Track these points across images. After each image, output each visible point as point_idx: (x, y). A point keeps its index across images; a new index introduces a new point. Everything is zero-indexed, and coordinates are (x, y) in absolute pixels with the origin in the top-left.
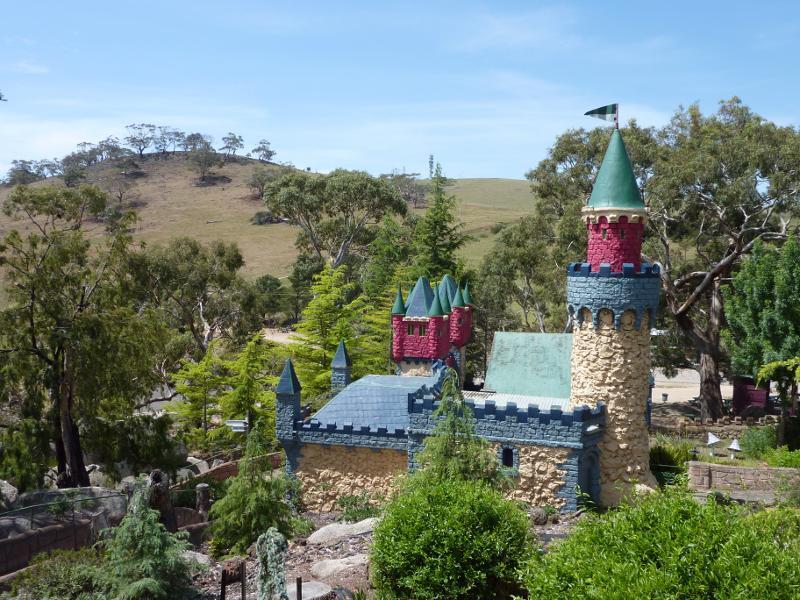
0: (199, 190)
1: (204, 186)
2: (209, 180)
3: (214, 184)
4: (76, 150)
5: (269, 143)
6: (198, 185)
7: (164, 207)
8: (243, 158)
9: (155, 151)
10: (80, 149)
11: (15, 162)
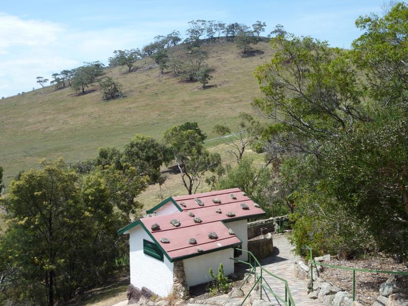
0: (244, 59)
1: (246, 57)
2: (249, 53)
3: (253, 55)
4: (153, 41)
5: (282, 26)
6: (243, 57)
7: (227, 71)
8: (265, 38)
9: (207, 37)
10: (156, 40)
11: (115, 52)
